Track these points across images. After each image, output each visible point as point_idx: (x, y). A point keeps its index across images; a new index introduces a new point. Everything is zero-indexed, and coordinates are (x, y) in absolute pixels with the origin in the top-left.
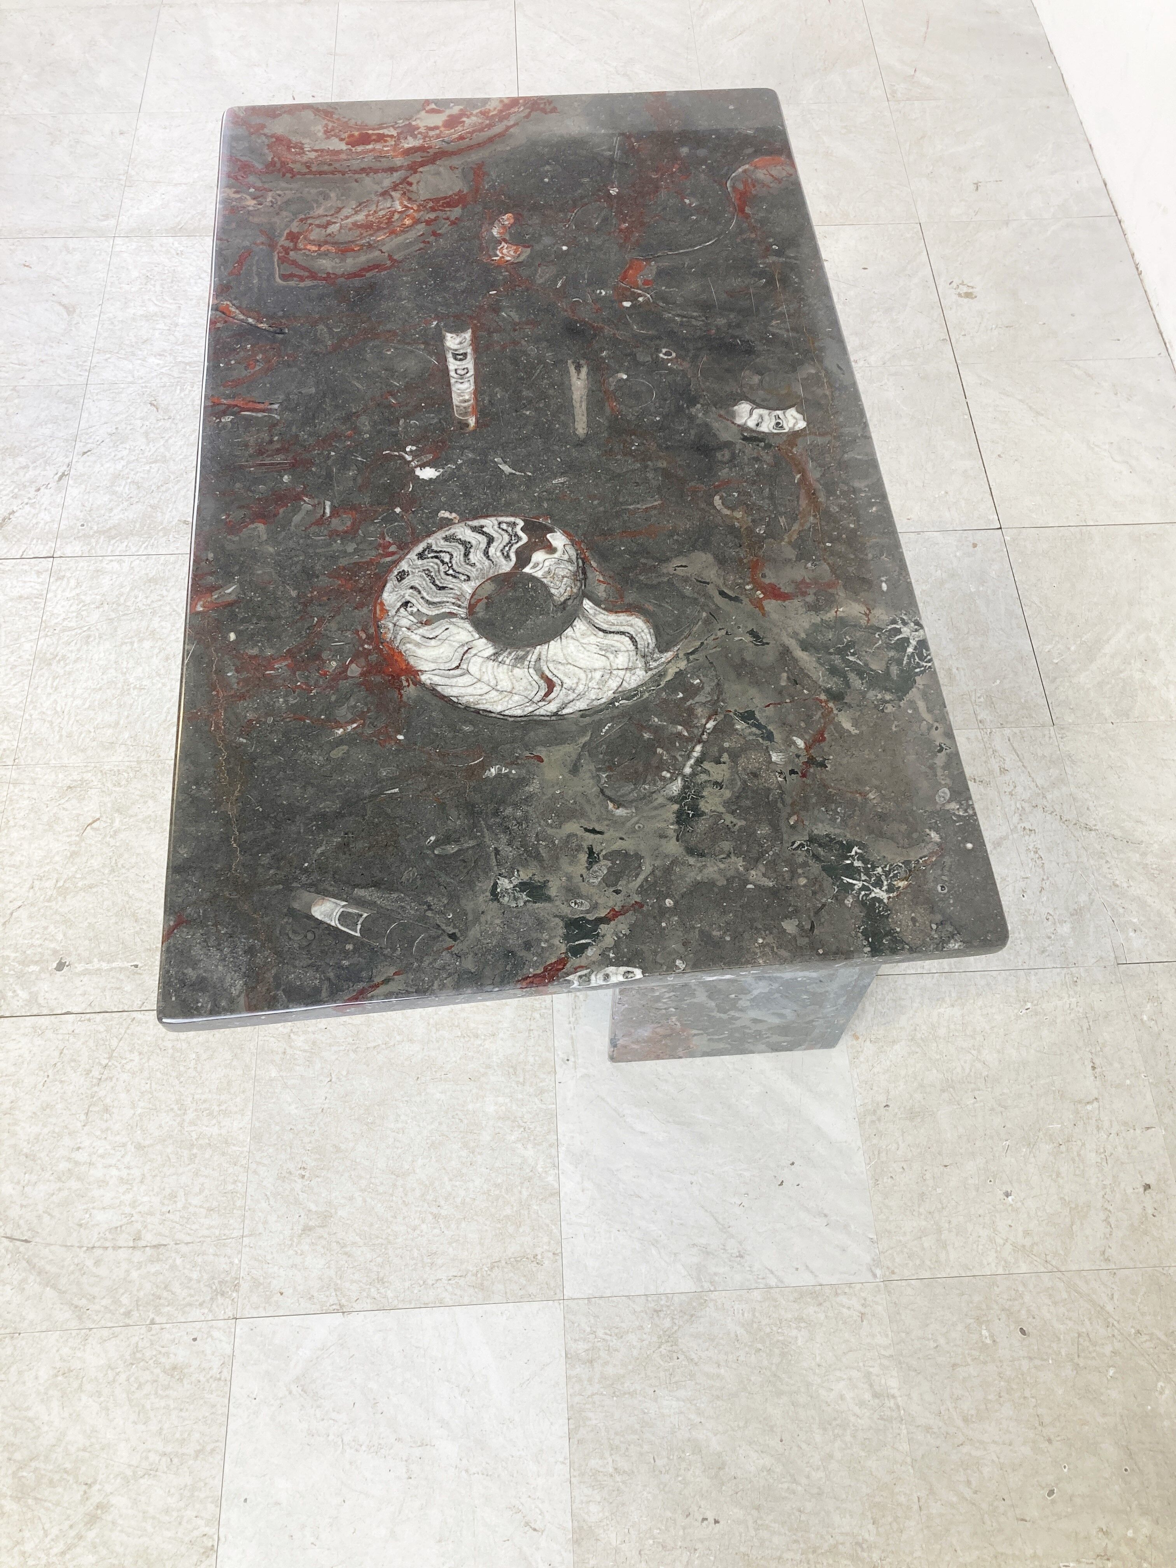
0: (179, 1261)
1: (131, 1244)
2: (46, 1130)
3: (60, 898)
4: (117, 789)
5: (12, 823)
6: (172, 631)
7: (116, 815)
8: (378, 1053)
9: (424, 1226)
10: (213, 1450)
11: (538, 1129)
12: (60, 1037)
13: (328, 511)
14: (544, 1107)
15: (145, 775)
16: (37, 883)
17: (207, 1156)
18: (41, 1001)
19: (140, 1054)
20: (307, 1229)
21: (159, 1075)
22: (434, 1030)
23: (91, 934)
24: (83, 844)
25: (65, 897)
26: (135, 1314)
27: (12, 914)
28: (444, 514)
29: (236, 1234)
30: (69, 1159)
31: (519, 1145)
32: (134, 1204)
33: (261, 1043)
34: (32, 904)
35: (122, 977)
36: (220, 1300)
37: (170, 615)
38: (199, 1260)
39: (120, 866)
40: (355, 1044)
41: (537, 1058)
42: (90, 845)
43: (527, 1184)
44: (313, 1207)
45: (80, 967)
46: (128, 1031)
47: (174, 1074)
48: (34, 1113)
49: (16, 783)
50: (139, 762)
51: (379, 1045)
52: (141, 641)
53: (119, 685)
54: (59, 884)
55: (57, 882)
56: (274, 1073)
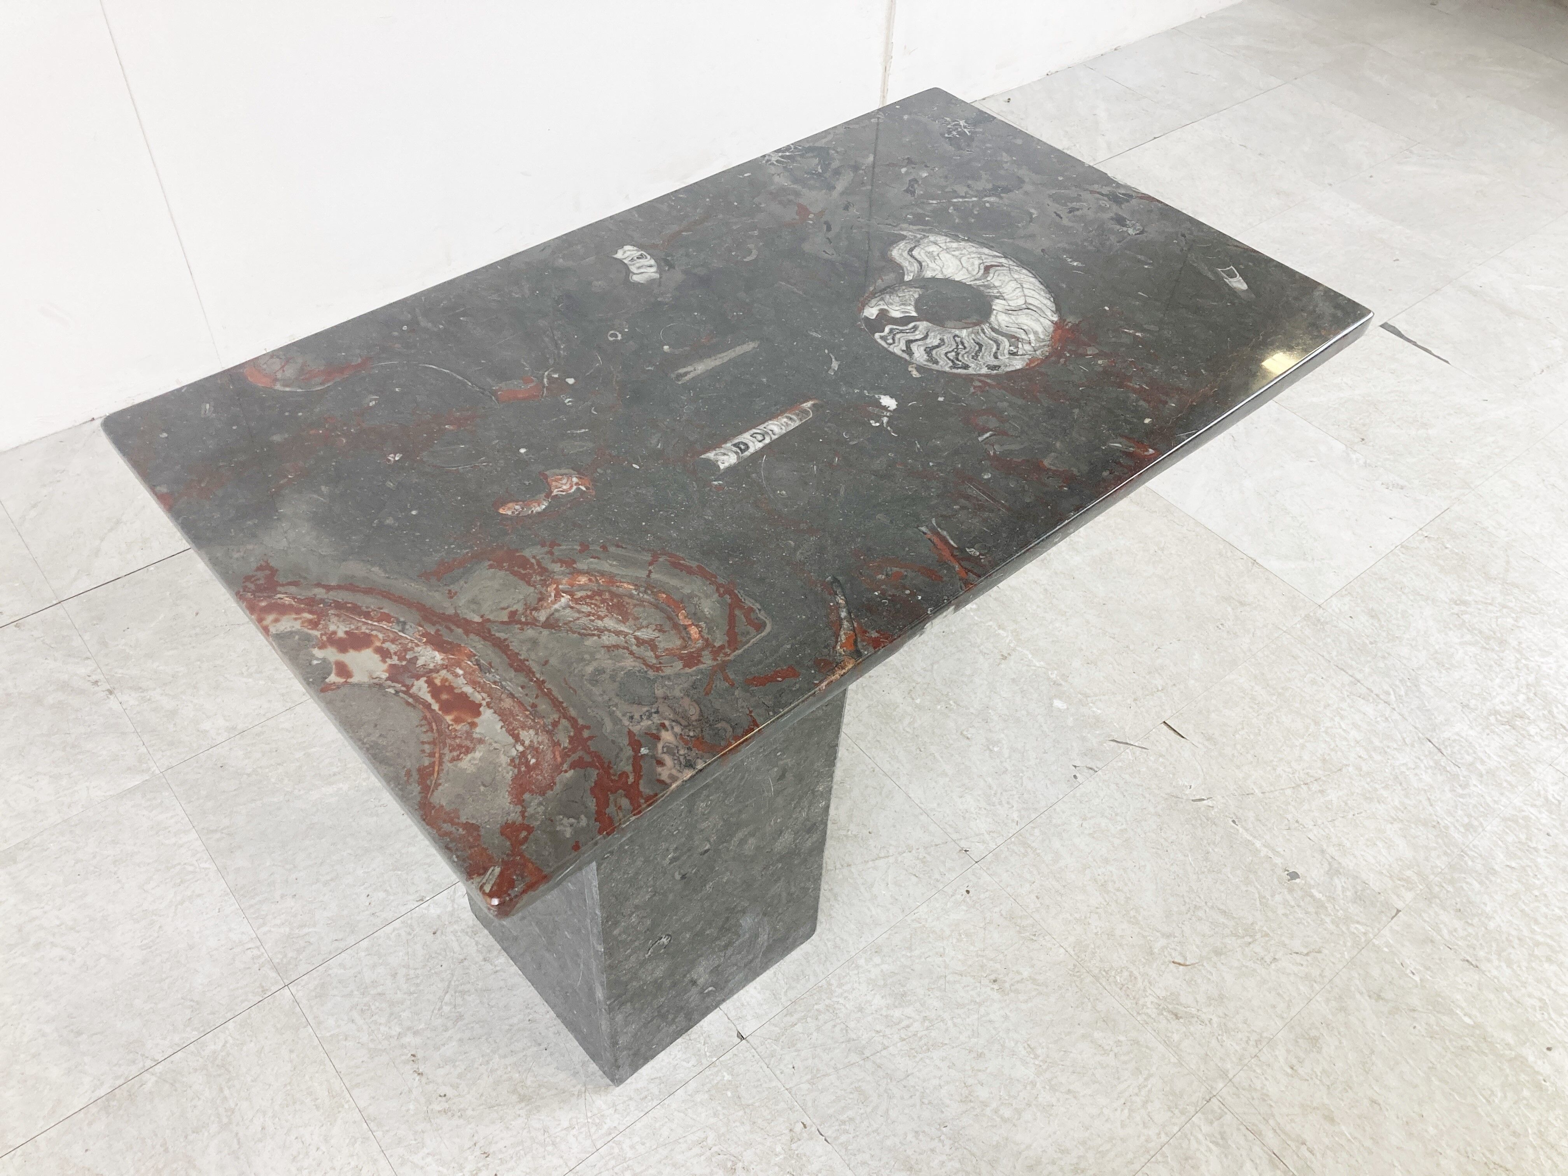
0: (1334, 653)
1: (1359, 684)
2: (1377, 786)
4: (1136, 973)
5: (1254, 1037)
6: (948, 1083)
7: (1156, 950)
10: (1376, 574)
12: (1327, 831)
13: (988, 435)
15: (1101, 961)
16: (1268, 959)
17: (1274, 682)
18: (1326, 866)
19: (1274, 769)
20: (1242, 604)
21: (1271, 747)
23: (1251, 876)
24: (1204, 954)
25: (1252, 924)
26: (1380, 654)
27: (1307, 954)
28: (915, 374)
29: (1288, 636)
30: (1371, 757)
32: (1343, 700)
34: (1284, 945)
35: (1251, 826)
36: (1322, 620)
37: (930, 1103)
38: (1320, 644)
39: (1187, 906)
42: (1198, 947)
44: (1229, 609)
45: (1279, 861)
47: (1260, 738)
48: (1379, 802)
49: (1224, 1074)
50: (1096, 978)
52: (985, 1104)
53: (1048, 1075)
54: (1250, 940)
55: (1250, 943)
56: (1191, 682)
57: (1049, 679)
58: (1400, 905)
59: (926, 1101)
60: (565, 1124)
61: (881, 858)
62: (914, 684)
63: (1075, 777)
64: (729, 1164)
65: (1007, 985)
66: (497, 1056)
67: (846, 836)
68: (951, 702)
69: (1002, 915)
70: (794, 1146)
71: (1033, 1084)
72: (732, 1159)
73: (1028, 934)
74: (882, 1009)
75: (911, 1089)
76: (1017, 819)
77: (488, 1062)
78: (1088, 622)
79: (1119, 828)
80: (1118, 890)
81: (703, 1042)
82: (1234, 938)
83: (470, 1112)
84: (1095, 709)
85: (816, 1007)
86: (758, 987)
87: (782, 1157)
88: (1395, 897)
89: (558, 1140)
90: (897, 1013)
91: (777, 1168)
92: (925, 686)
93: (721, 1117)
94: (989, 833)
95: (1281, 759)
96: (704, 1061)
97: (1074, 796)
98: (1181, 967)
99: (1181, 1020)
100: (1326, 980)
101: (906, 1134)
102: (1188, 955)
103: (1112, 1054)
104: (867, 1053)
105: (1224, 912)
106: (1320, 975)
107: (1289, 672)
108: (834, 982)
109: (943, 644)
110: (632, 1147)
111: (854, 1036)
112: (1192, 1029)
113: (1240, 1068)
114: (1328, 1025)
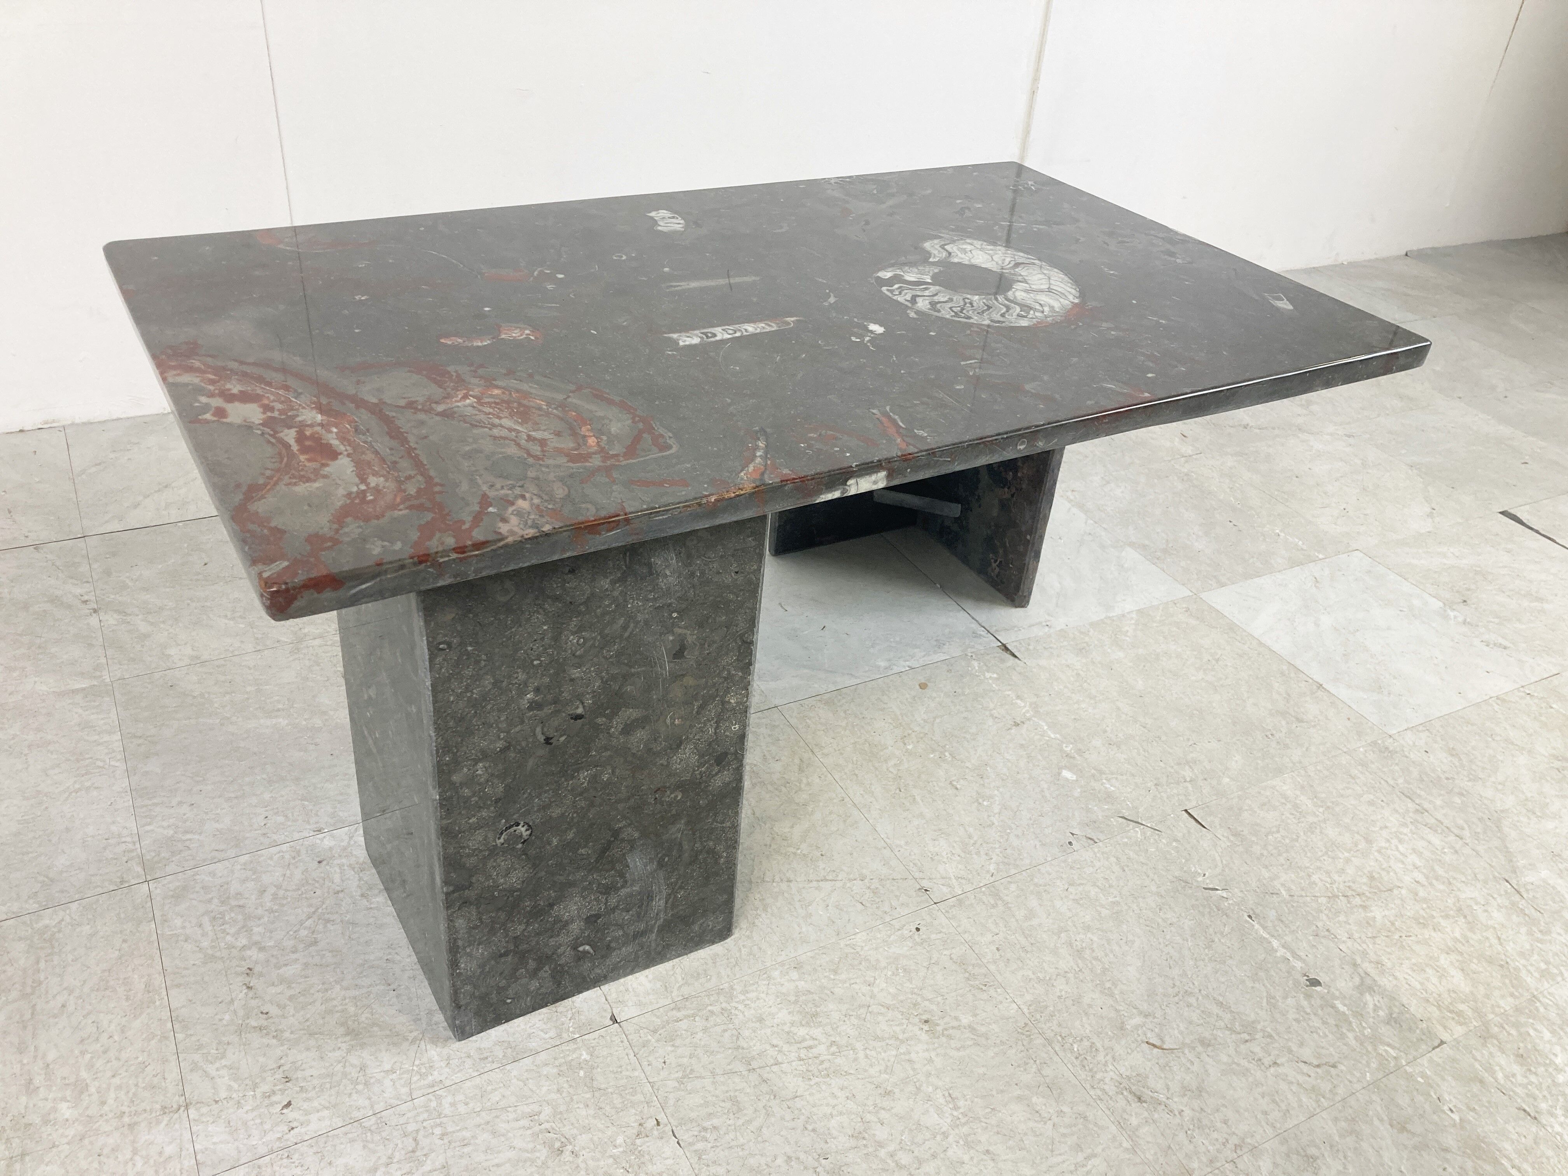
0: (1401, 781)
1: (1426, 814)
2: (1434, 913)
3: (1259, 1027)
4: (1099, 1045)
5: (1234, 1140)
6: (841, 1114)
7: (1128, 1027)
10: (1462, 718)
12: (1364, 946)
13: (972, 362)
15: (1059, 1025)
16: (1267, 1061)
17: (1324, 795)
18: (1357, 980)
19: (1309, 876)
20: (1299, 720)
21: (1309, 855)
23: (1262, 974)
24: (1187, 1041)
25: (1254, 1022)
26: (1456, 790)
27: (1318, 1066)
28: (913, 315)
29: (1348, 757)
30: (1431, 884)
31: (1129, 634)
32: (1405, 825)
33: (1214, 797)
34: (1290, 1051)
35: (1270, 924)
36: (1391, 749)
37: (814, 1130)
38: (1385, 769)
39: (1176, 989)
40: (1155, 738)
42: (1181, 1033)
44: (1284, 723)
45: (1298, 965)
47: (1297, 844)
48: (1434, 929)
50: (1049, 1041)
51: (1141, 726)
52: (880, 1145)
53: (965, 1130)
54: (1247, 1037)
55: (1247, 1041)
56: (1226, 780)
57: (1061, 750)
58: (1445, 1037)
59: (810, 1128)
60: (387, 1067)
61: (827, 880)
62: (910, 732)
63: (1070, 843)
64: (557, 1145)
65: (939, 1029)
66: (338, 987)
67: (795, 854)
68: (947, 754)
69: (951, 959)
70: (638, 1142)
71: (945, 1135)
72: (563, 1140)
73: (977, 982)
74: (785, 1024)
75: (796, 1112)
76: (993, 871)
77: (326, 990)
78: (1118, 709)
79: (1111, 899)
80: (1096, 958)
81: (569, 1016)
82: (1227, 1032)
83: (287, 1035)
84: (1108, 786)
85: (710, 1008)
86: (651, 977)
87: (621, 1149)
88: (1440, 1028)
89: (372, 1081)
90: (802, 1032)
91: (611, 1160)
92: (922, 735)
93: (564, 1095)
94: (957, 878)
95: (1319, 868)
96: (565, 1035)
97: (1065, 861)
98: (1156, 1050)
99: (1144, 1104)
100: (1338, 1098)
101: (775, 1158)
102: (1167, 1038)
103: (1050, 1124)
104: (755, 1064)
105: (1220, 1004)
106: (1331, 1091)
107: (1343, 789)
108: (738, 988)
109: (952, 702)
110: (453, 1104)
111: (745, 1046)
112: (1156, 1116)
113: (1209, 1170)
114: (1331, 1146)
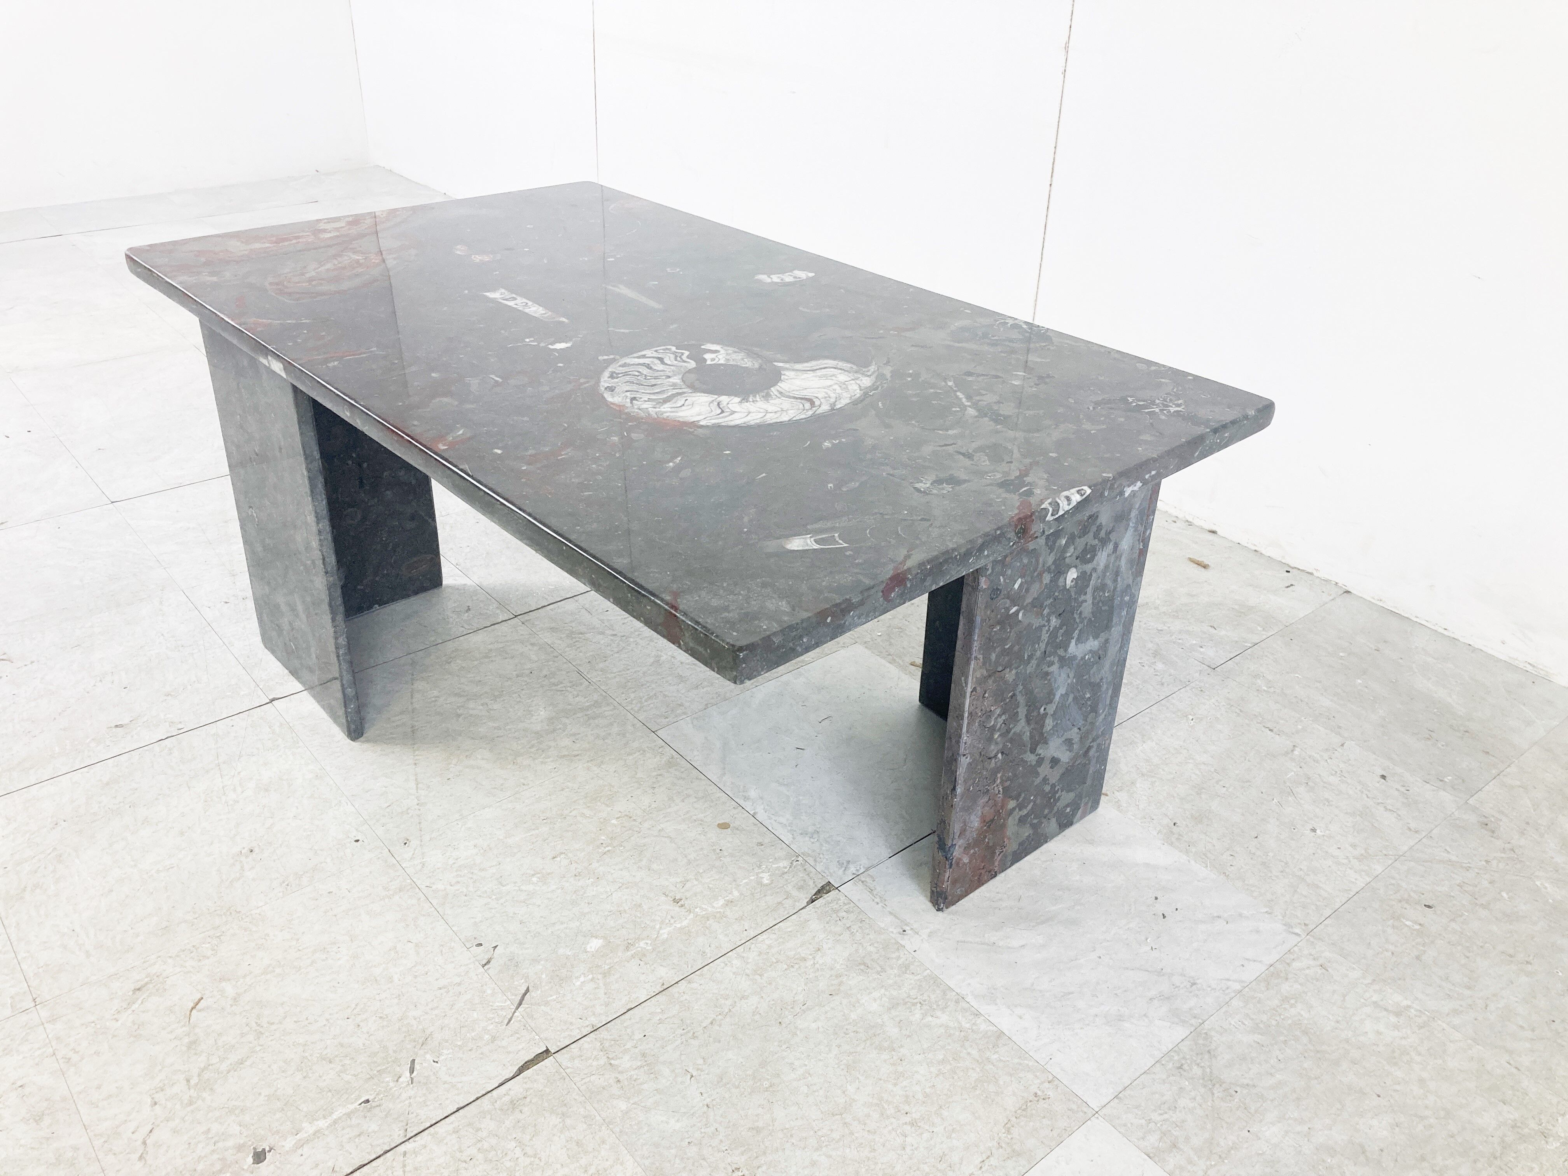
4: (206, 962)
7: (223, 985)
8: (720, 1026)
9: (909, 1140)
11: (933, 997)
14: (919, 977)
16: (158, 1096)
22: (757, 977)
23: (279, 1105)
24: (198, 1030)
25: (212, 1089)
27: (144, 1143)
28: (603, 357)
31: (929, 1019)
33: (583, 1088)
34: (168, 1119)
35: (354, 1121)
37: (155, 801)
39: (265, 1025)
40: (689, 1032)
41: (876, 945)
42: (209, 1026)
43: (967, 1044)
45: (289, 1143)
46: (407, 1169)
49: (53, 1020)
50: (215, 929)
51: (714, 1019)
52: (135, 832)
53: (135, 878)
54: (193, 1082)
55: (188, 1081)
56: (623, 1105)
57: (639, 939)
59: (158, 799)
61: (417, 785)
62: (643, 823)
63: (483, 948)
65: (241, 861)
67: (449, 764)
69: (321, 865)
73: (290, 881)
74: (260, 776)
76: (434, 887)
84: (582, 979)
91: (154, 715)
93: (210, 691)
94: (423, 864)
96: (262, 682)
97: (450, 940)
98: (191, 1005)
99: (131, 993)
102: (202, 1014)
105: (241, 1063)
106: (111, 1150)
110: (214, 653)
112: (117, 1001)
